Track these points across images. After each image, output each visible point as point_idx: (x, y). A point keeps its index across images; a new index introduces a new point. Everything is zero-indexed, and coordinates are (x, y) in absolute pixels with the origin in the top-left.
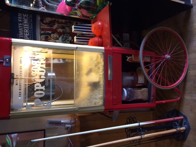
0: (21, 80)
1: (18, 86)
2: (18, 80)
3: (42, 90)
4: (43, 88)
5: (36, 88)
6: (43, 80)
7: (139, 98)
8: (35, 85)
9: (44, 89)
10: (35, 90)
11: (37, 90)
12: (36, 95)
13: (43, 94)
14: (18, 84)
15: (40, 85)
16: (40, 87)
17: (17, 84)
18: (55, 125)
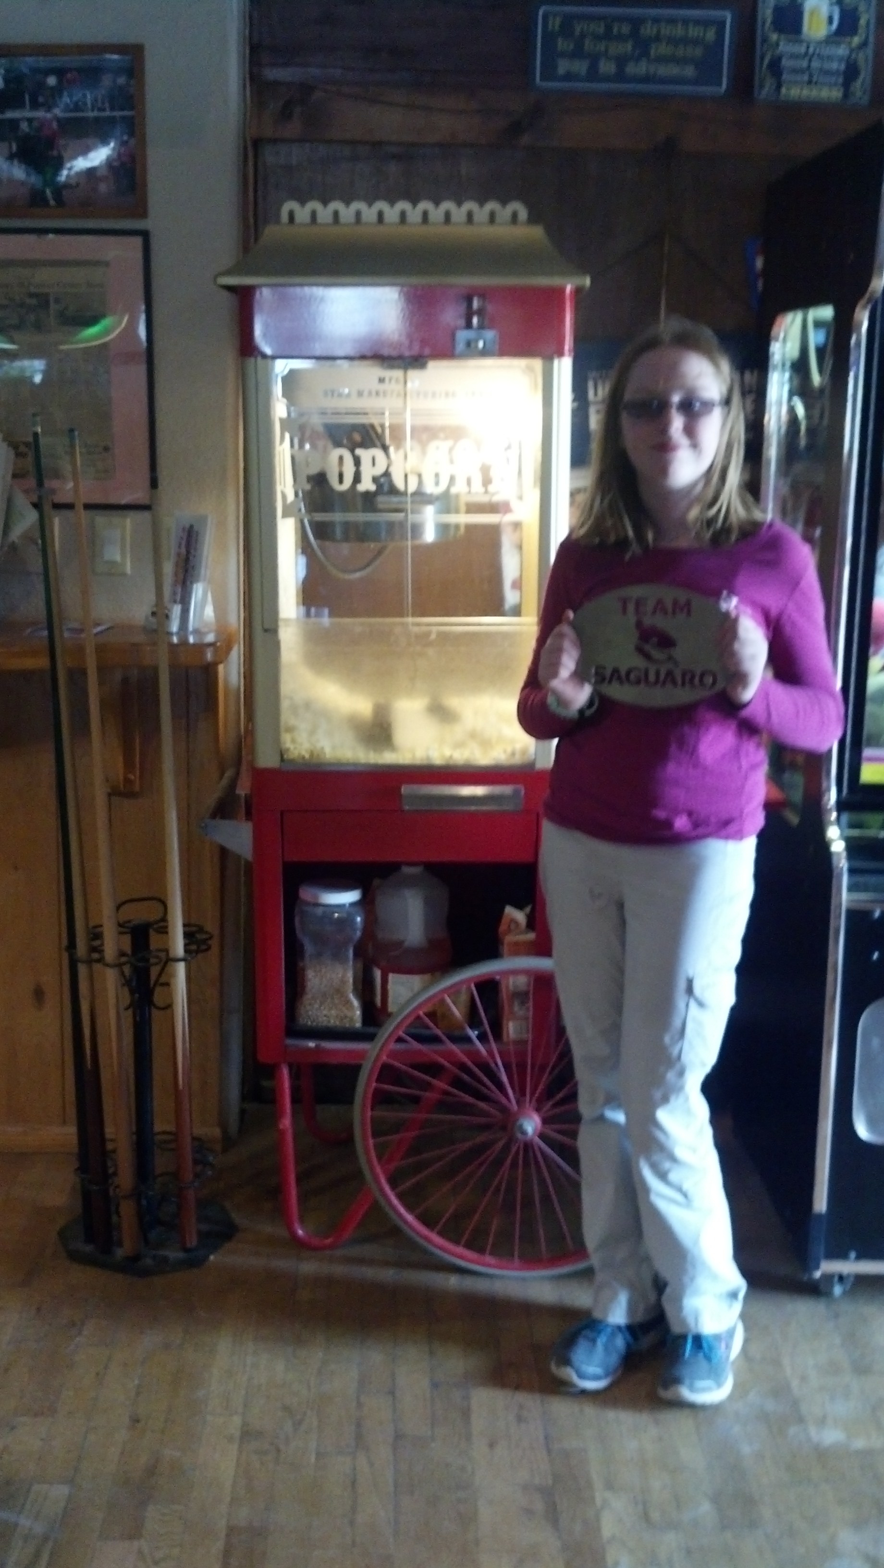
0: (398, 395)
1: (375, 385)
2: (400, 387)
3: (357, 478)
4: (367, 485)
5: (365, 455)
6: (399, 483)
7: (310, 974)
8: (378, 453)
9: (362, 487)
10: (359, 451)
11: (357, 462)
12: (336, 453)
13: (341, 481)
14: (381, 387)
15: (379, 470)
16: (368, 473)
17: (381, 380)
18: (179, 555)
